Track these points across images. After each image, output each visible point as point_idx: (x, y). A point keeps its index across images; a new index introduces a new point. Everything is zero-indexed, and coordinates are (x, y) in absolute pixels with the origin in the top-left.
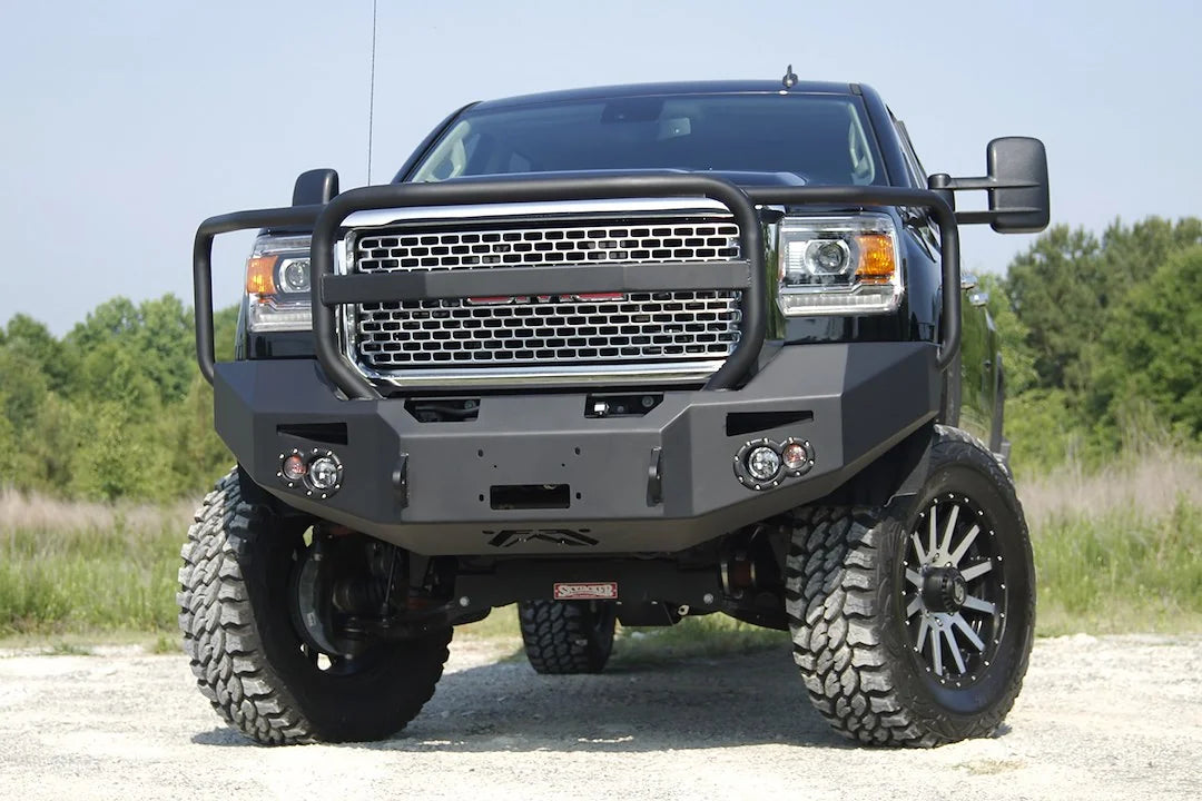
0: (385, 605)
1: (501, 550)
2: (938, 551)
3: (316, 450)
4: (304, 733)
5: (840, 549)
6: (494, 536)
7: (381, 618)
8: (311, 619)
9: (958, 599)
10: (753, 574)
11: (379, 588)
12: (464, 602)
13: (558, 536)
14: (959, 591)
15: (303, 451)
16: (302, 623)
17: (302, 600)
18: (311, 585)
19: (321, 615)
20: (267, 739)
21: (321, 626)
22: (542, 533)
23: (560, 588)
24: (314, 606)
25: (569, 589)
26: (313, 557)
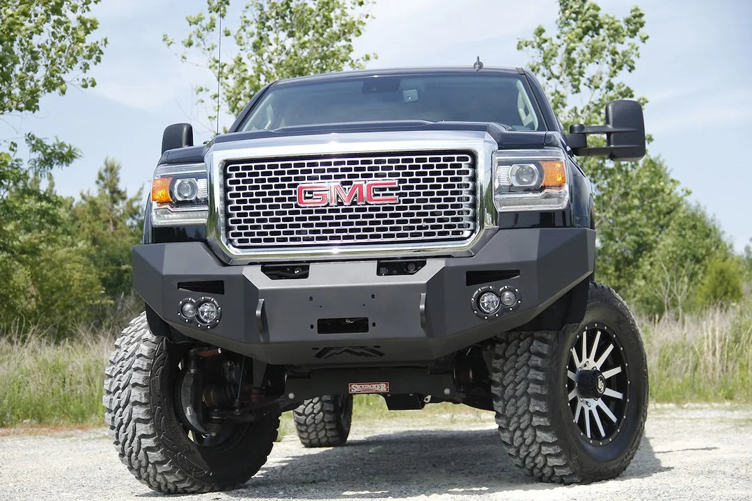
0: (237, 400)
1: (322, 361)
2: (587, 360)
3: (203, 298)
4: (189, 485)
5: (526, 355)
6: (319, 351)
7: (236, 408)
8: (188, 412)
9: (600, 390)
10: (471, 375)
11: (233, 390)
12: (291, 396)
13: (359, 351)
14: (601, 385)
15: (195, 299)
16: (184, 414)
17: (183, 399)
18: (189, 390)
19: (195, 409)
20: (166, 490)
21: (195, 415)
22: (349, 349)
23: (353, 386)
24: (191, 403)
25: (358, 386)
26: (190, 371)
